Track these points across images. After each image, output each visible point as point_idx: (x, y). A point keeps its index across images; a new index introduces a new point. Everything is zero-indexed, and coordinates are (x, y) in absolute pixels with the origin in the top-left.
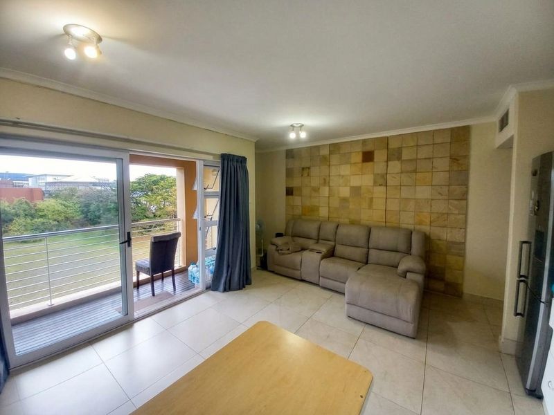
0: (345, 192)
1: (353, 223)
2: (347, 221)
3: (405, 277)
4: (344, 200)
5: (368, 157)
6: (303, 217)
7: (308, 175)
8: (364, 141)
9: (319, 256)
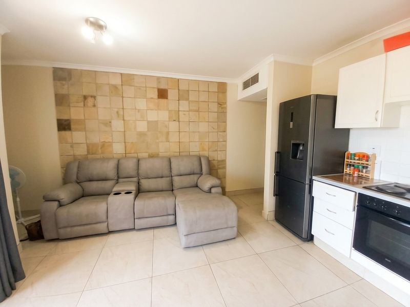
0: (142, 127)
1: (151, 156)
2: (146, 155)
3: (210, 192)
4: (141, 134)
5: (162, 94)
6: (90, 156)
7: (94, 106)
8: (159, 79)
9: (131, 196)
